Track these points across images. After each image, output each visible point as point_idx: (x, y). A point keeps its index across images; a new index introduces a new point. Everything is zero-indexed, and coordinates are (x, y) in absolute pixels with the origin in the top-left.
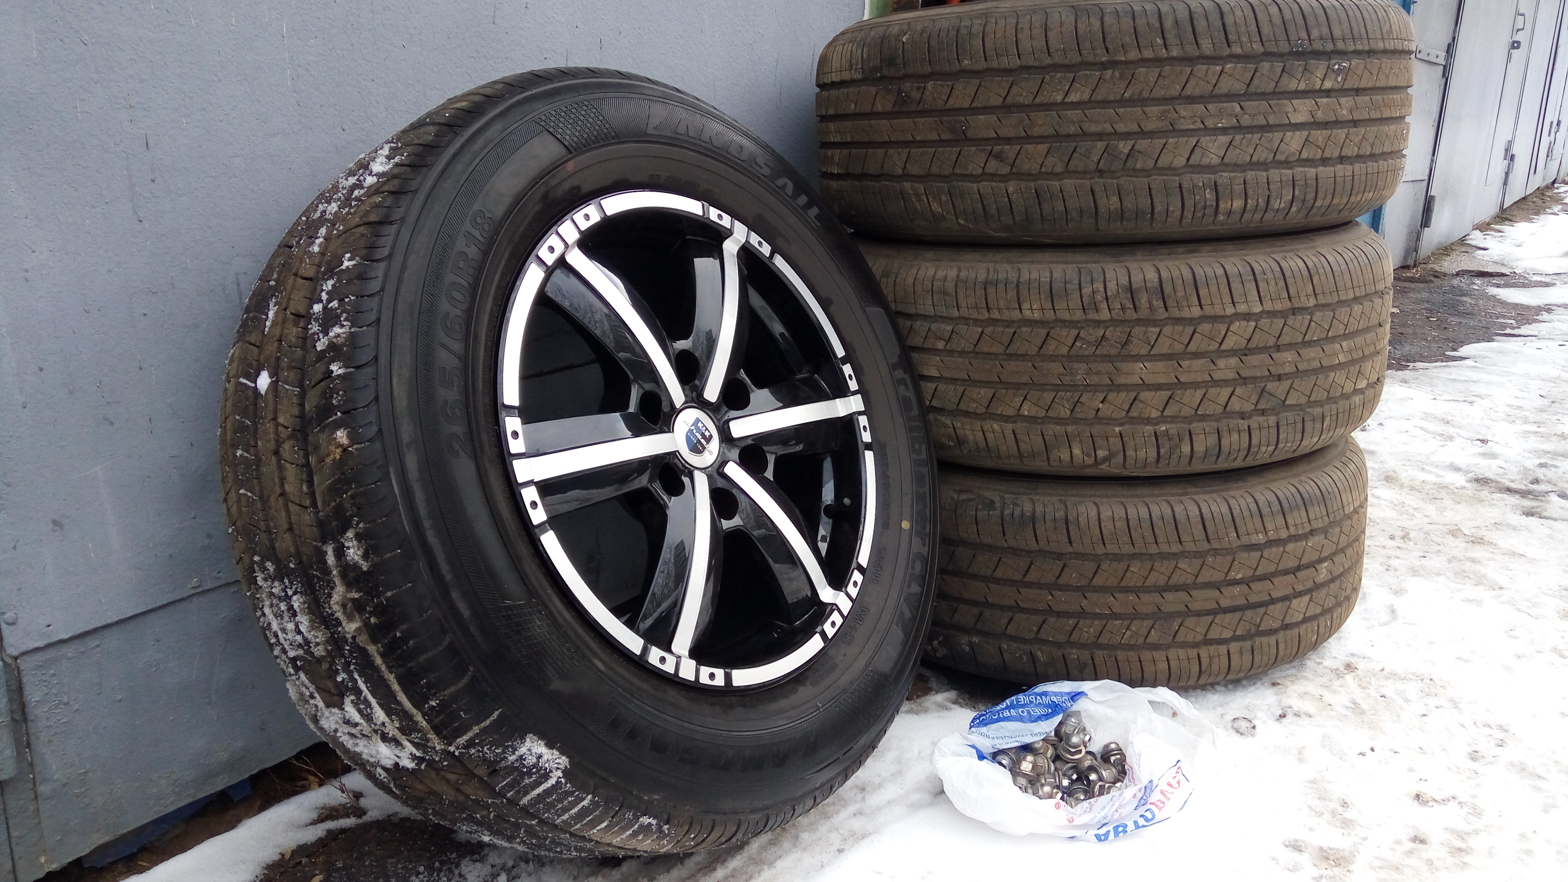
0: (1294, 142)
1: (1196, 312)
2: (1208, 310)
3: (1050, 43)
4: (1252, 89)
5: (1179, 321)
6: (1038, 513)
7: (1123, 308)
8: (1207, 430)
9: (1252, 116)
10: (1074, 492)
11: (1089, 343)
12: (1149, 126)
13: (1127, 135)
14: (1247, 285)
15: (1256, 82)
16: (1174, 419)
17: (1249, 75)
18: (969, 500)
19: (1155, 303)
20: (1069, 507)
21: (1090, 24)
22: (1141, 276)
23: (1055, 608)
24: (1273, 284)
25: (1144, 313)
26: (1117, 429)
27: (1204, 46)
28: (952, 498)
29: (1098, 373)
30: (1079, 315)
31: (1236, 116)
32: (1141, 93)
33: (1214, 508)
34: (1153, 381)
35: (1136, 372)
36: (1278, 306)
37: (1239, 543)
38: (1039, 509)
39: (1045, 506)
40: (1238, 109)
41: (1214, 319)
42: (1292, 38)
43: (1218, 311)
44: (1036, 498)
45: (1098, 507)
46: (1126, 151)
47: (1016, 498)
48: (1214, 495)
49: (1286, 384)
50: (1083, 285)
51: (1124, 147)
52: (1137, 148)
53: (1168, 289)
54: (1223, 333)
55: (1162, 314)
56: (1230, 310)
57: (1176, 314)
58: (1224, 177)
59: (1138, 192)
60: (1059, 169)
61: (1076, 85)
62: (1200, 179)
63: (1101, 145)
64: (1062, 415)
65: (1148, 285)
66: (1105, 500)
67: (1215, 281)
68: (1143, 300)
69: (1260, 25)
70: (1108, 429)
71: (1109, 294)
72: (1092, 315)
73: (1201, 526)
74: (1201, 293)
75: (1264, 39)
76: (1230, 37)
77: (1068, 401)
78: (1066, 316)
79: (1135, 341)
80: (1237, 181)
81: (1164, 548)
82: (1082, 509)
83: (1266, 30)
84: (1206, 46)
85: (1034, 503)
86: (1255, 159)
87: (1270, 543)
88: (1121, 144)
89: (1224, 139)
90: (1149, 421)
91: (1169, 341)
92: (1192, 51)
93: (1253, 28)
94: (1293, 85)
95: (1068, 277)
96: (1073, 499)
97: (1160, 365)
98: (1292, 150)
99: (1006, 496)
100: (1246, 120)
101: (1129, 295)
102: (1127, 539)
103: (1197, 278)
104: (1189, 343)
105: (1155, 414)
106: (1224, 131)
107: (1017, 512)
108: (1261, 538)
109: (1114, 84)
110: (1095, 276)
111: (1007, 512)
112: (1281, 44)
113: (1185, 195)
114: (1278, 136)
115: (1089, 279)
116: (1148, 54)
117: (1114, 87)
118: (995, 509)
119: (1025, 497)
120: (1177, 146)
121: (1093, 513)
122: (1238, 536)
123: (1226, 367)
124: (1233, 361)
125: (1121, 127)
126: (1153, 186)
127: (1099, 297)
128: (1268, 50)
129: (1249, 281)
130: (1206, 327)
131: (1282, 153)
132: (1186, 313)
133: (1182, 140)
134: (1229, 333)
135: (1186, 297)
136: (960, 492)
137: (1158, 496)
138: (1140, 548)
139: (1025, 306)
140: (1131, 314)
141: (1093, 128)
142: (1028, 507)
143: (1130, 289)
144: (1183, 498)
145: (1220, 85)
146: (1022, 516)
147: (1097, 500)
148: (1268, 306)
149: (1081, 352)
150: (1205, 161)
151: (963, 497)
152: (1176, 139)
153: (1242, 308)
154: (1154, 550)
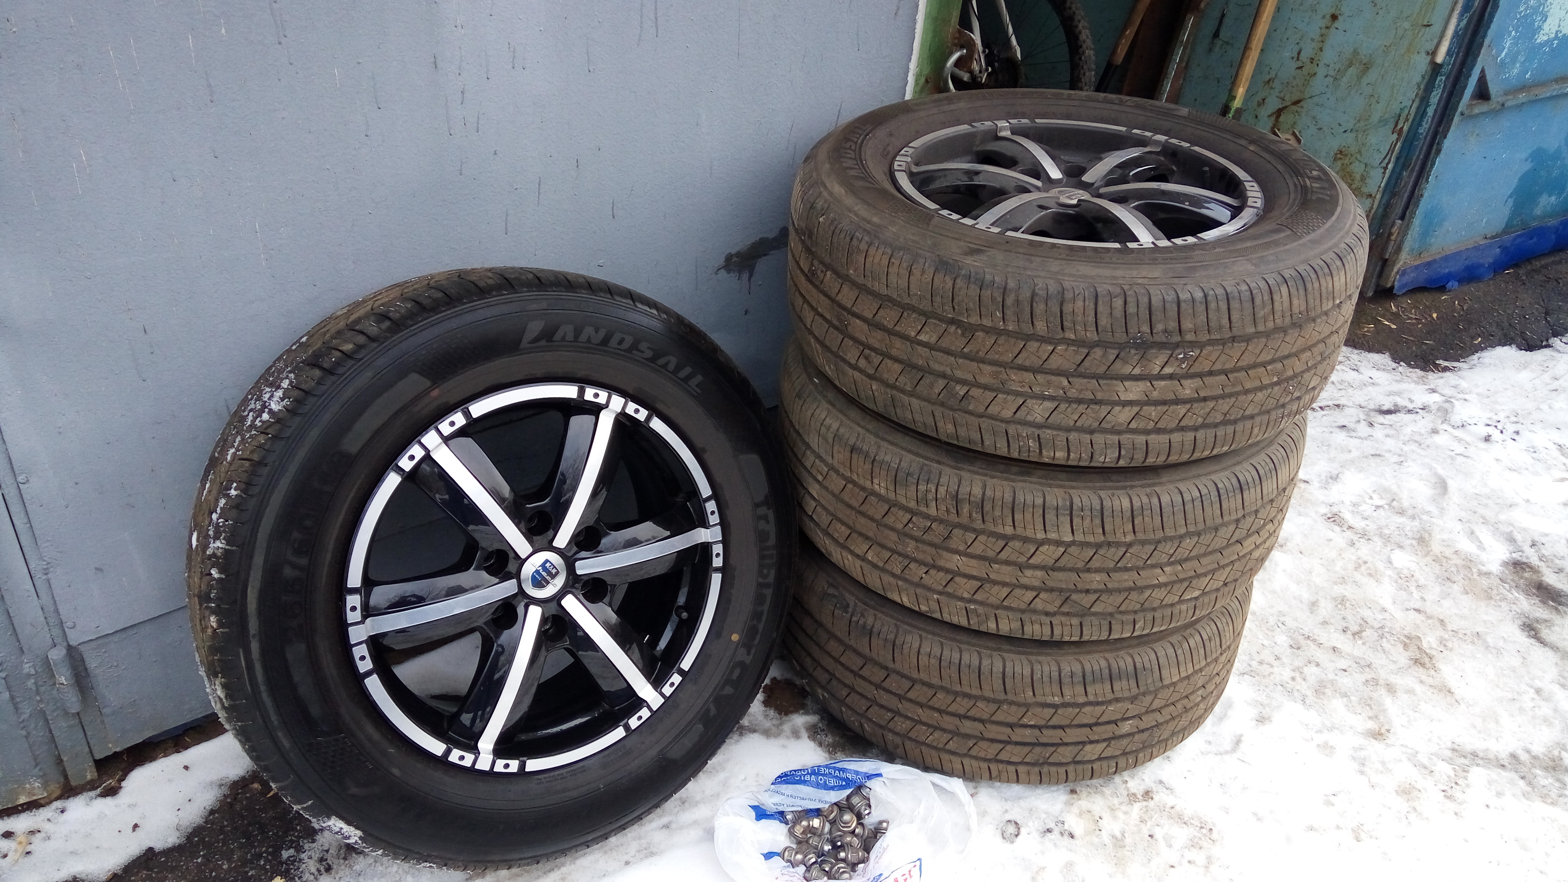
0: (1122, 416)
1: (1009, 530)
2: (1019, 531)
3: (911, 286)
4: (1082, 369)
5: (992, 534)
6: (875, 630)
7: (948, 511)
8: (1011, 617)
9: (1081, 391)
10: (910, 621)
11: (918, 527)
12: (982, 380)
13: (964, 382)
14: (1061, 518)
15: (1086, 363)
16: (982, 603)
17: (1079, 358)
18: (834, 596)
19: (974, 515)
20: (900, 633)
21: (944, 281)
22: (969, 489)
23: (878, 700)
24: (1088, 520)
25: (964, 519)
26: (935, 596)
27: (1039, 327)
28: (823, 588)
29: (924, 552)
30: (912, 504)
31: (1063, 389)
32: (977, 352)
33: (1018, 669)
34: (967, 572)
35: (955, 561)
36: (1090, 539)
37: (1034, 700)
38: (877, 626)
39: (883, 625)
40: (1065, 383)
41: (1026, 540)
42: (1131, 331)
43: (1029, 533)
44: (880, 615)
45: (921, 641)
46: (962, 393)
47: (866, 610)
48: (1023, 657)
49: (1093, 597)
50: (920, 482)
51: (961, 390)
52: (970, 393)
53: (988, 507)
54: (1032, 551)
55: (979, 525)
56: (1040, 535)
57: (992, 528)
58: (1047, 434)
59: (969, 427)
60: (908, 388)
61: (926, 329)
62: (1024, 431)
63: (941, 383)
64: (895, 571)
65: (972, 499)
66: (930, 636)
67: (1031, 510)
68: (965, 509)
69: (1098, 316)
70: (929, 594)
71: (939, 496)
72: (923, 509)
73: (1001, 681)
74: (1016, 516)
75: (1100, 329)
76: (1065, 323)
77: (900, 563)
78: (903, 501)
79: (955, 538)
80: (1059, 439)
81: (966, 689)
82: (909, 638)
83: (1103, 321)
84: (1041, 327)
85: (875, 619)
86: (1079, 424)
87: (1065, 705)
88: (958, 387)
89: (1050, 405)
90: (961, 599)
91: (983, 547)
92: (1027, 329)
93: (1091, 318)
94: (1127, 370)
95: (911, 470)
96: (906, 627)
97: (974, 562)
98: (1120, 421)
99: (860, 604)
100: (1073, 393)
101: (954, 503)
102: (937, 674)
103: (1016, 503)
104: (1000, 552)
105: (966, 595)
106: (1052, 398)
107: (861, 622)
108: (1057, 700)
109: (956, 338)
110: (932, 477)
111: (854, 619)
112: (1117, 335)
113: (1010, 439)
114: (1105, 409)
115: (926, 478)
116: (987, 322)
117: (955, 340)
118: (847, 613)
119: (872, 611)
120: (1005, 401)
121: (916, 645)
122: (1034, 694)
123: (1032, 577)
124: (1039, 573)
125: (959, 374)
126: (982, 426)
127: (931, 496)
128: (1102, 339)
129: (1064, 515)
130: (1017, 544)
131: (1108, 422)
132: (1000, 530)
133: (1010, 398)
134: (1038, 552)
135: (1002, 517)
136: (831, 585)
137: (973, 646)
138: (946, 683)
139: (876, 481)
140: (953, 517)
141: (937, 367)
142: (870, 621)
143: (956, 497)
144: (995, 653)
145: (1050, 361)
146: (864, 626)
147: (924, 634)
148: (1079, 537)
149: (912, 532)
150: (1030, 418)
151: (831, 591)
152: (1005, 396)
153: (1053, 536)
154: (957, 688)
